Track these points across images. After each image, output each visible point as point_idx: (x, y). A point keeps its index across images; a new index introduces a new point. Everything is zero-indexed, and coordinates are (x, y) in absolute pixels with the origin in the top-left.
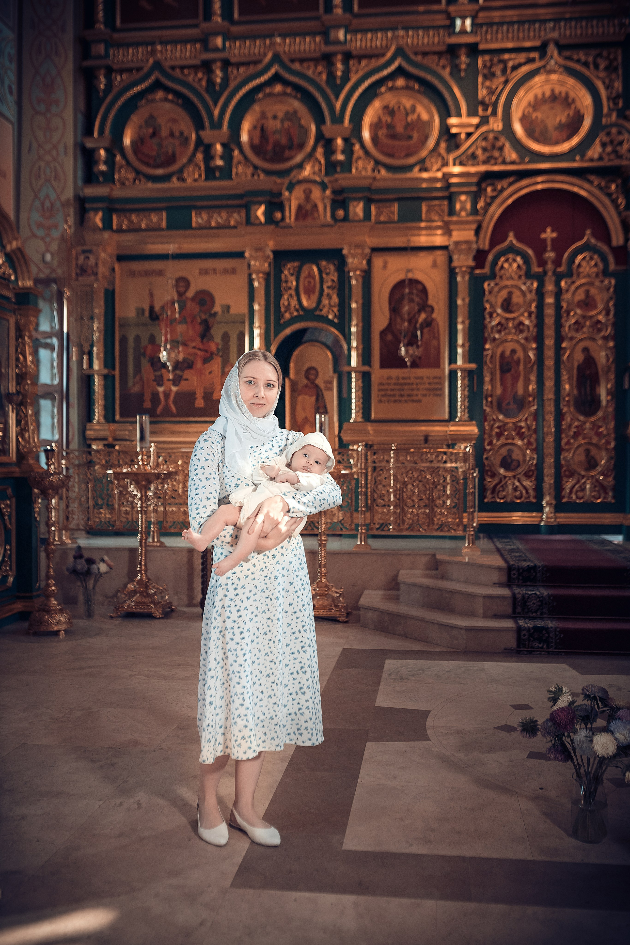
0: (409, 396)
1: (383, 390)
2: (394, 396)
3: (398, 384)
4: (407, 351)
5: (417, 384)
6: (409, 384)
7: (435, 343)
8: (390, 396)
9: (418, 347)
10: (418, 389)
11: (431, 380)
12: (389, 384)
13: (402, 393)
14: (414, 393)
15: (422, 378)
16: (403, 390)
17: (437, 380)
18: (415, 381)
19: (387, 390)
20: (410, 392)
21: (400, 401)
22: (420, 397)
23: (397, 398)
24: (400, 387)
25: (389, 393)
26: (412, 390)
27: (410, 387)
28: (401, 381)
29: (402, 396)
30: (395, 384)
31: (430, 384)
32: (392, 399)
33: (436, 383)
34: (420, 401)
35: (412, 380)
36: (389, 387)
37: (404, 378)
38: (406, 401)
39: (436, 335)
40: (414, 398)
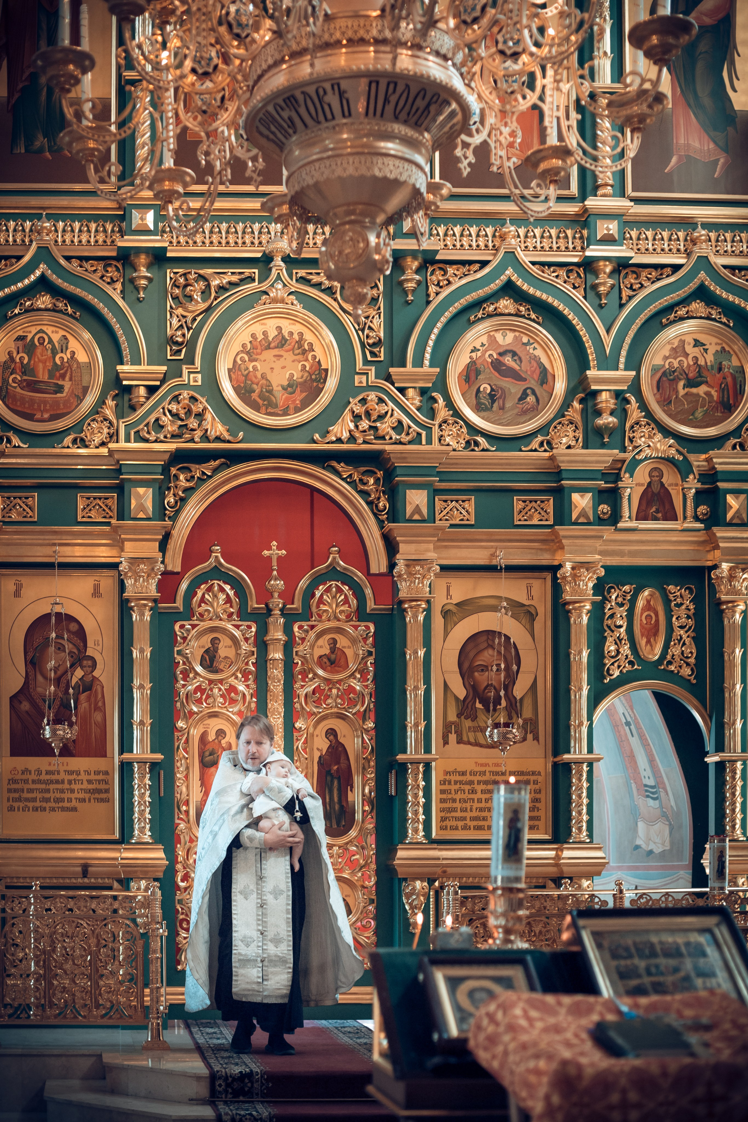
0: (58, 800)
1: (16, 791)
2: (34, 800)
3: (40, 782)
4: (54, 732)
5: (70, 782)
6: (57, 782)
7: (98, 717)
8: (27, 800)
9: (71, 725)
10: (72, 791)
11: (92, 777)
12: (26, 781)
13: (47, 795)
14: (66, 796)
15: (78, 773)
16: (48, 791)
17: (101, 777)
18: (67, 777)
19: (22, 791)
20: (58, 795)
21: (44, 809)
22: (74, 803)
23: (38, 804)
24: (43, 786)
25: (26, 795)
26: (62, 791)
27: (60, 786)
28: (44, 777)
29: (48, 800)
30: (34, 782)
31: (89, 782)
32: (31, 805)
33: (99, 781)
34: (74, 809)
35: (62, 776)
36: (26, 787)
37: (48, 773)
38: (53, 809)
39: (100, 704)
40: (66, 804)
